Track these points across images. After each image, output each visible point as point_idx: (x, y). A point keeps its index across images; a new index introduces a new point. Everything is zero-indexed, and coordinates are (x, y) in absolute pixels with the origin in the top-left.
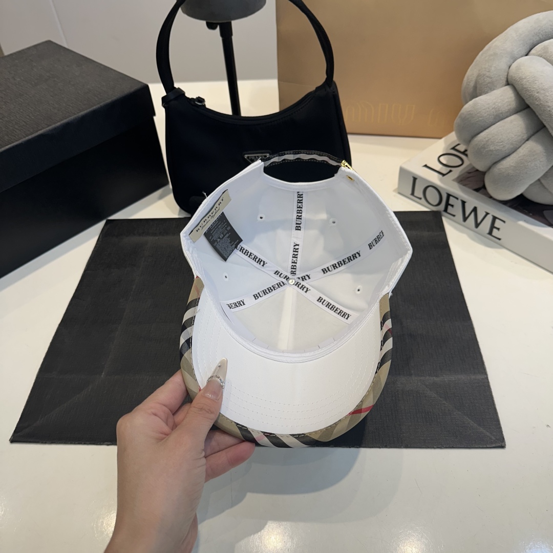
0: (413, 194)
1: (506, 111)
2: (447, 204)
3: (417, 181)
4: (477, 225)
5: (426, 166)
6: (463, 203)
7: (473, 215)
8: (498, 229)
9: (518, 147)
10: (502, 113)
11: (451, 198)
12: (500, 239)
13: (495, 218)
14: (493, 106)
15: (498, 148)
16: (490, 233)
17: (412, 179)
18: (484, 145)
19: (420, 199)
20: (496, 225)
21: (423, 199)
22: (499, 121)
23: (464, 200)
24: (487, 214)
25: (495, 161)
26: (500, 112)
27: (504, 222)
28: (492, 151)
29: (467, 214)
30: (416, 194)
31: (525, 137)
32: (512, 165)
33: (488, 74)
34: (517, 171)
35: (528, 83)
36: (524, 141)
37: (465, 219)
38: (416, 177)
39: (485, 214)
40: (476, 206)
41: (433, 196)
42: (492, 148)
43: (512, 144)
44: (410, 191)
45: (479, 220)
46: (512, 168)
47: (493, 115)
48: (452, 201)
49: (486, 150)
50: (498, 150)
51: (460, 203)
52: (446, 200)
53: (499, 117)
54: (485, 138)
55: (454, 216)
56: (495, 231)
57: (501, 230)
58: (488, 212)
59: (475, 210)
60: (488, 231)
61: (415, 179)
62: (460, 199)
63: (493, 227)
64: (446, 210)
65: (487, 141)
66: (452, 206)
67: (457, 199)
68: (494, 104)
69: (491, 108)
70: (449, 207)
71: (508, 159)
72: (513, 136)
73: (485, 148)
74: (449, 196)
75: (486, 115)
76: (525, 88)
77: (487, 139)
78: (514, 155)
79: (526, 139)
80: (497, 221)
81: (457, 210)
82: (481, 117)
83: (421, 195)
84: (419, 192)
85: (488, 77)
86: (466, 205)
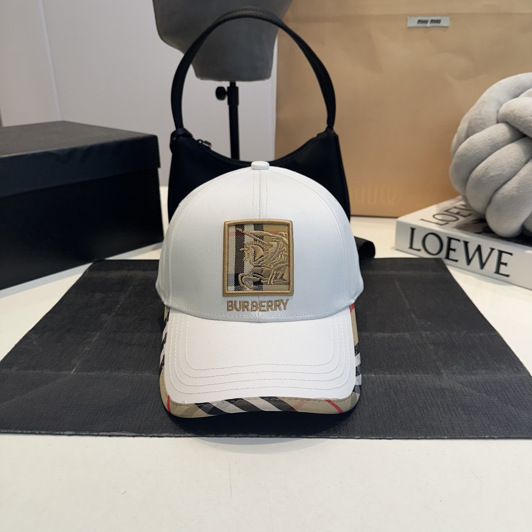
0: (411, 247)
1: (502, 141)
2: (449, 249)
3: (416, 232)
4: (482, 265)
5: (422, 220)
6: (466, 243)
7: (477, 255)
8: (505, 264)
9: (517, 169)
10: (497, 143)
11: (453, 242)
12: (508, 276)
13: (501, 252)
14: (489, 138)
15: (498, 172)
16: (497, 272)
17: (409, 231)
18: (484, 173)
19: (419, 250)
20: (503, 261)
21: (423, 251)
22: (495, 151)
23: (467, 240)
24: (492, 249)
25: (498, 187)
26: (496, 142)
27: (511, 254)
28: (493, 177)
29: (471, 255)
30: (415, 246)
31: (524, 160)
32: (514, 186)
33: (479, 117)
34: (521, 191)
35: (520, 112)
36: (523, 164)
37: (469, 261)
38: (414, 227)
39: (489, 250)
40: (480, 244)
41: (433, 245)
42: (492, 174)
43: (512, 167)
44: (408, 245)
45: (484, 259)
46: (515, 189)
47: (490, 146)
48: (454, 244)
49: (487, 177)
50: (499, 174)
51: (462, 244)
52: (447, 245)
53: (495, 147)
54: (484, 167)
55: (456, 261)
56: (502, 266)
57: (508, 265)
58: (493, 247)
59: (479, 249)
60: (494, 269)
61: (413, 230)
62: (462, 239)
63: (499, 263)
64: (447, 257)
65: (487, 169)
66: (454, 250)
67: (459, 240)
68: (490, 136)
69: (487, 140)
70: (451, 252)
71: (510, 183)
72: (512, 160)
73: (485, 176)
74: (450, 239)
75: (482, 146)
76: (518, 116)
77: (486, 167)
78: (516, 177)
79: (525, 162)
80: (504, 255)
81: (459, 254)
82: (477, 150)
83: (420, 247)
84: (417, 244)
85: (480, 119)
86: (469, 245)
